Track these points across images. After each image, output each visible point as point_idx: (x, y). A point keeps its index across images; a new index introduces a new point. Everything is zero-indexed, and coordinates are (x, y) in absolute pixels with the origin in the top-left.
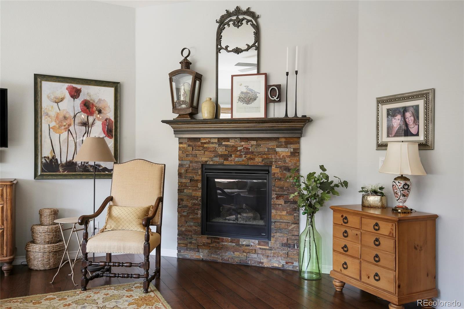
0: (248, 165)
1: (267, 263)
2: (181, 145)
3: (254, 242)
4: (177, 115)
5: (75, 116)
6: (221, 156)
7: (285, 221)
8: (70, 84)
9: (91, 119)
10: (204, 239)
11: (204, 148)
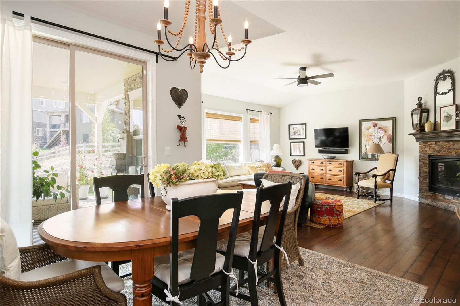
0: (449, 156)
2: (421, 146)
3: (451, 198)
4: (416, 131)
5: (375, 135)
6: (437, 151)
8: (373, 122)
9: (382, 135)
10: (429, 194)
11: (430, 147)
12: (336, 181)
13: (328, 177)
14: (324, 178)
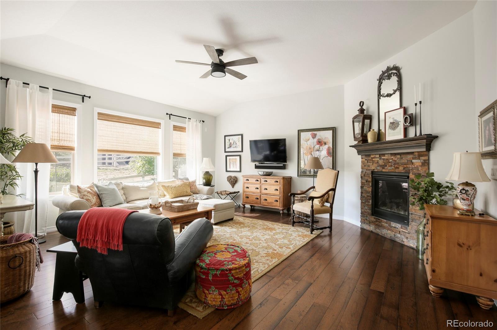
0: (395, 172)
1: (407, 242)
2: (363, 160)
3: (398, 226)
4: (357, 142)
5: (314, 147)
6: (380, 166)
7: (418, 214)
8: (312, 132)
9: (321, 147)
11: (373, 161)
12: (272, 201)
13: (263, 197)
14: (259, 199)
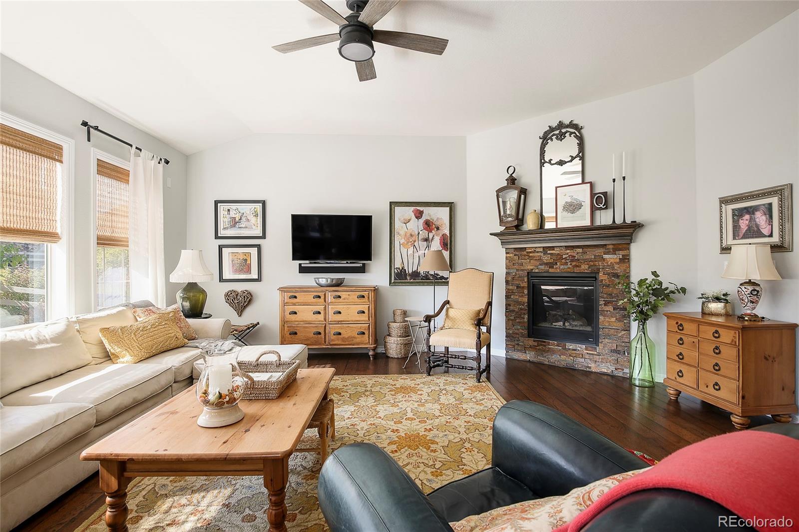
0: (574, 272)
1: (594, 368)
2: (508, 255)
3: (580, 347)
4: (504, 228)
5: (419, 233)
6: (546, 264)
7: (614, 328)
8: (415, 208)
9: (431, 235)
10: (531, 342)
11: (530, 257)
12: (353, 335)
13: (332, 329)
14: (323, 333)
